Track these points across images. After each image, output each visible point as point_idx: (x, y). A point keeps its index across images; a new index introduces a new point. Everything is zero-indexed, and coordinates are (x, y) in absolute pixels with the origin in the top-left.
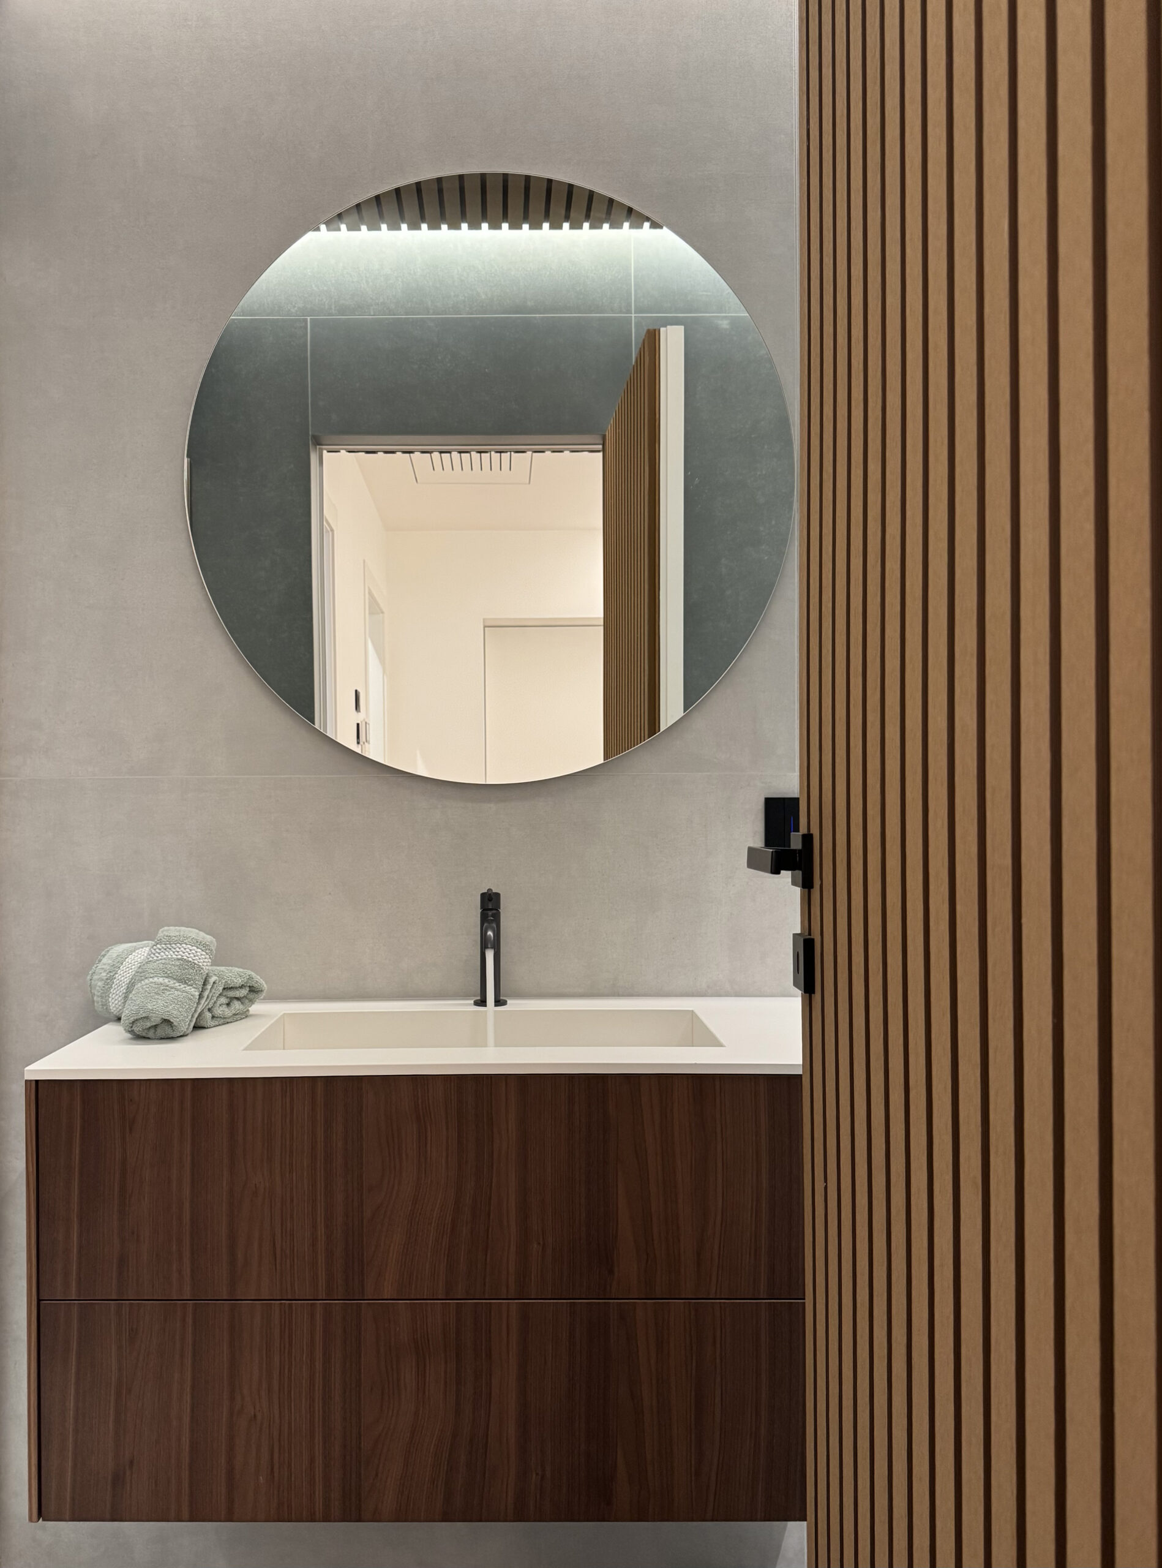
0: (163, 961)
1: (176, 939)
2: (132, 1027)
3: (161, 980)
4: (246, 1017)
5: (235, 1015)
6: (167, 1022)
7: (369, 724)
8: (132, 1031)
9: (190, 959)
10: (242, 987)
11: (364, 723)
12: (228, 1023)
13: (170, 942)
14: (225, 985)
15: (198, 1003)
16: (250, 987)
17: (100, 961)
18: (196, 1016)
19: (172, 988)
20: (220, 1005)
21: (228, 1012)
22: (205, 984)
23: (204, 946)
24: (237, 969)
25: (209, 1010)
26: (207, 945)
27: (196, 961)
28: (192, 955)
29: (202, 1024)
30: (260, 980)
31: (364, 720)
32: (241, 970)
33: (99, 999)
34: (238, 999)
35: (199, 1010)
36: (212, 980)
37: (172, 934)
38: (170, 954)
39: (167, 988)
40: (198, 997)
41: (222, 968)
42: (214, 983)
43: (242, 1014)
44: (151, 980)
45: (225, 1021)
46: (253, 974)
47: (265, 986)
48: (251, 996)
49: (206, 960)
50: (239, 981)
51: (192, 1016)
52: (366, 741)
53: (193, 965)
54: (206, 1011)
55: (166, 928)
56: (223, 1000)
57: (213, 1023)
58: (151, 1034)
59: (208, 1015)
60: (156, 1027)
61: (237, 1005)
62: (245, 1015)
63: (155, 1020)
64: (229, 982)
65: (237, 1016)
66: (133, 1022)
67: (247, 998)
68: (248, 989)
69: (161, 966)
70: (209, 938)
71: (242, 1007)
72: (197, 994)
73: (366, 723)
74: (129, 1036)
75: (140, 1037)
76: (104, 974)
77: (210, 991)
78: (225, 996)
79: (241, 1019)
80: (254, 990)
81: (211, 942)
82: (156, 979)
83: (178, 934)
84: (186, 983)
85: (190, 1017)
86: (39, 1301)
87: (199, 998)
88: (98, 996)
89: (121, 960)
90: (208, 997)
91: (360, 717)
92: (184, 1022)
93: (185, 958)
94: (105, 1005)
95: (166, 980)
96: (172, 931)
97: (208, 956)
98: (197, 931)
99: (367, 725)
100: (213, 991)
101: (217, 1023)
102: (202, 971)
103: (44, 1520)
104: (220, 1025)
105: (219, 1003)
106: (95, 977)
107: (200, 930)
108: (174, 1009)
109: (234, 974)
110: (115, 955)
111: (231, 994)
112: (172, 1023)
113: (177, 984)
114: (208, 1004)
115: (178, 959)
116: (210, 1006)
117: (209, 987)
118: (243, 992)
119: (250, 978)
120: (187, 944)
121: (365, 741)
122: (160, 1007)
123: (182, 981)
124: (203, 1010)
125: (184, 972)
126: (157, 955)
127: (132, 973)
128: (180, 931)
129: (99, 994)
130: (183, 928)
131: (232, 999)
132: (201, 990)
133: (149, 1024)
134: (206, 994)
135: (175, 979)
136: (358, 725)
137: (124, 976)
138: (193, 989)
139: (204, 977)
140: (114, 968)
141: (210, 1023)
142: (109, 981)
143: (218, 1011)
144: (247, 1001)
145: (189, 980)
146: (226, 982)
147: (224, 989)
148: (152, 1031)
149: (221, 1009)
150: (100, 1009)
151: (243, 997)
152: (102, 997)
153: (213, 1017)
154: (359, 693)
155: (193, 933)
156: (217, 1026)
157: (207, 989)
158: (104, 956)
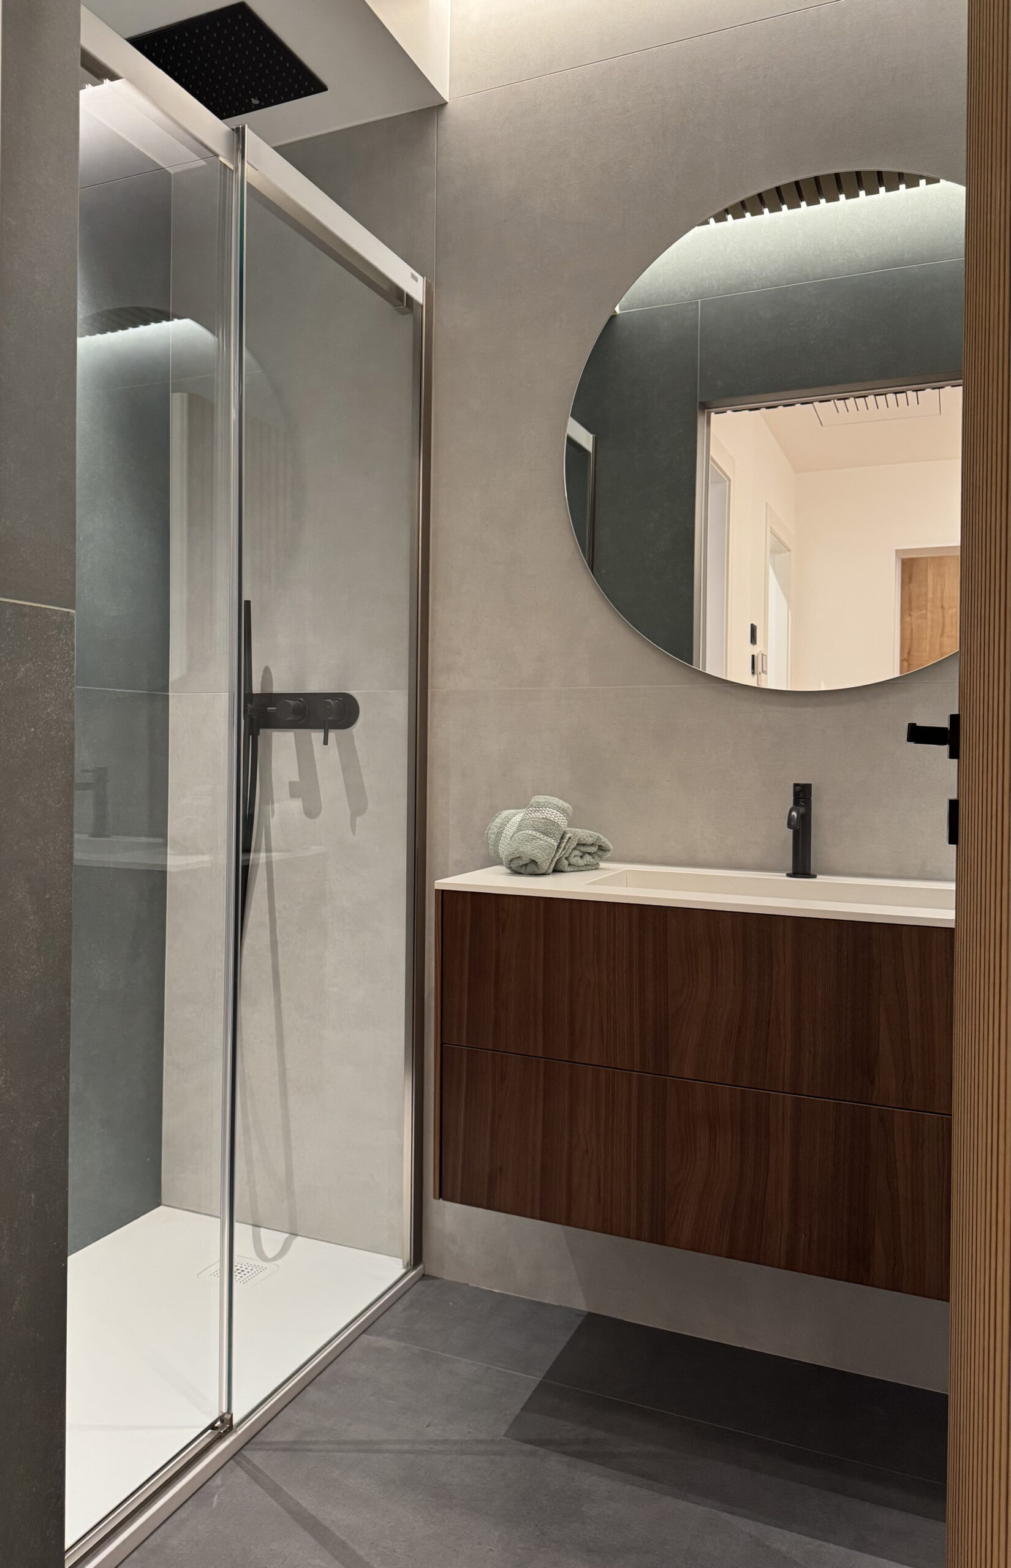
0: (533, 819)
1: (543, 804)
2: (510, 864)
3: (530, 832)
4: (597, 869)
5: (586, 865)
6: (534, 862)
7: (766, 656)
8: (511, 867)
9: (552, 819)
10: (592, 845)
11: (761, 655)
12: (581, 871)
13: (539, 806)
14: (578, 842)
15: (557, 851)
16: (599, 846)
17: (494, 820)
18: (555, 860)
19: (538, 838)
20: (575, 856)
21: (581, 862)
22: (562, 838)
23: (563, 811)
24: (588, 831)
25: (566, 859)
26: (565, 810)
27: (556, 821)
28: (553, 816)
29: (560, 868)
30: (605, 841)
31: (761, 651)
32: (592, 832)
33: (492, 847)
34: (589, 854)
35: (557, 857)
36: (568, 836)
37: (539, 801)
38: (538, 815)
39: (534, 838)
40: (556, 847)
41: (579, 830)
42: (569, 838)
43: (592, 866)
44: (524, 832)
45: (579, 869)
46: (601, 837)
47: (611, 846)
48: (600, 853)
49: (564, 821)
50: (590, 840)
51: (552, 860)
52: (763, 671)
53: (553, 823)
54: (563, 858)
55: (537, 796)
56: (576, 852)
57: (569, 869)
58: (523, 870)
59: (566, 862)
60: (526, 865)
61: (588, 858)
62: (596, 867)
63: (525, 861)
64: (582, 839)
65: (589, 867)
66: (511, 861)
67: (596, 854)
68: (597, 847)
69: (532, 822)
70: (566, 805)
71: (592, 860)
72: (556, 844)
73: (762, 654)
74: (509, 871)
75: (516, 872)
76: (496, 829)
77: (566, 844)
78: (579, 850)
79: (592, 870)
80: (601, 848)
81: (568, 808)
82: (527, 831)
83: (544, 801)
84: (548, 836)
85: (550, 860)
86: (442, 1044)
87: (558, 848)
88: (492, 845)
89: (508, 819)
90: (564, 849)
91: (757, 650)
92: (545, 864)
93: (548, 817)
94: (496, 852)
95: (534, 832)
96: (541, 799)
97: (565, 818)
98: (558, 799)
99: (764, 657)
100: (569, 844)
101: (572, 869)
102: (560, 828)
103: (443, 1199)
104: (574, 871)
105: (573, 854)
106: (490, 831)
107: (560, 799)
108: (538, 852)
109: (585, 834)
110: (504, 816)
111: (584, 849)
112: (537, 862)
113: (542, 836)
114: (565, 853)
115: (544, 818)
116: (567, 855)
117: (565, 841)
118: (594, 849)
119: (599, 839)
120: (550, 808)
121: (761, 671)
122: (530, 850)
123: (545, 834)
124: (561, 857)
125: (547, 828)
126: (529, 815)
127: (514, 829)
128: (545, 799)
129: (492, 843)
130: (548, 797)
131: (585, 853)
132: (559, 841)
133: (521, 863)
134: (563, 845)
135: (540, 832)
136: (753, 656)
137: (509, 830)
138: (553, 841)
139: (562, 833)
140: (503, 826)
141: (567, 868)
142: (499, 834)
143: (573, 860)
144: (597, 856)
145: (550, 833)
146: (579, 839)
147: (578, 844)
148: (524, 868)
149: (576, 859)
150: (494, 855)
151: (594, 853)
152: (494, 846)
153: (569, 865)
154: (756, 627)
155: (555, 800)
156: (572, 872)
157: (563, 842)
158: (497, 817)
